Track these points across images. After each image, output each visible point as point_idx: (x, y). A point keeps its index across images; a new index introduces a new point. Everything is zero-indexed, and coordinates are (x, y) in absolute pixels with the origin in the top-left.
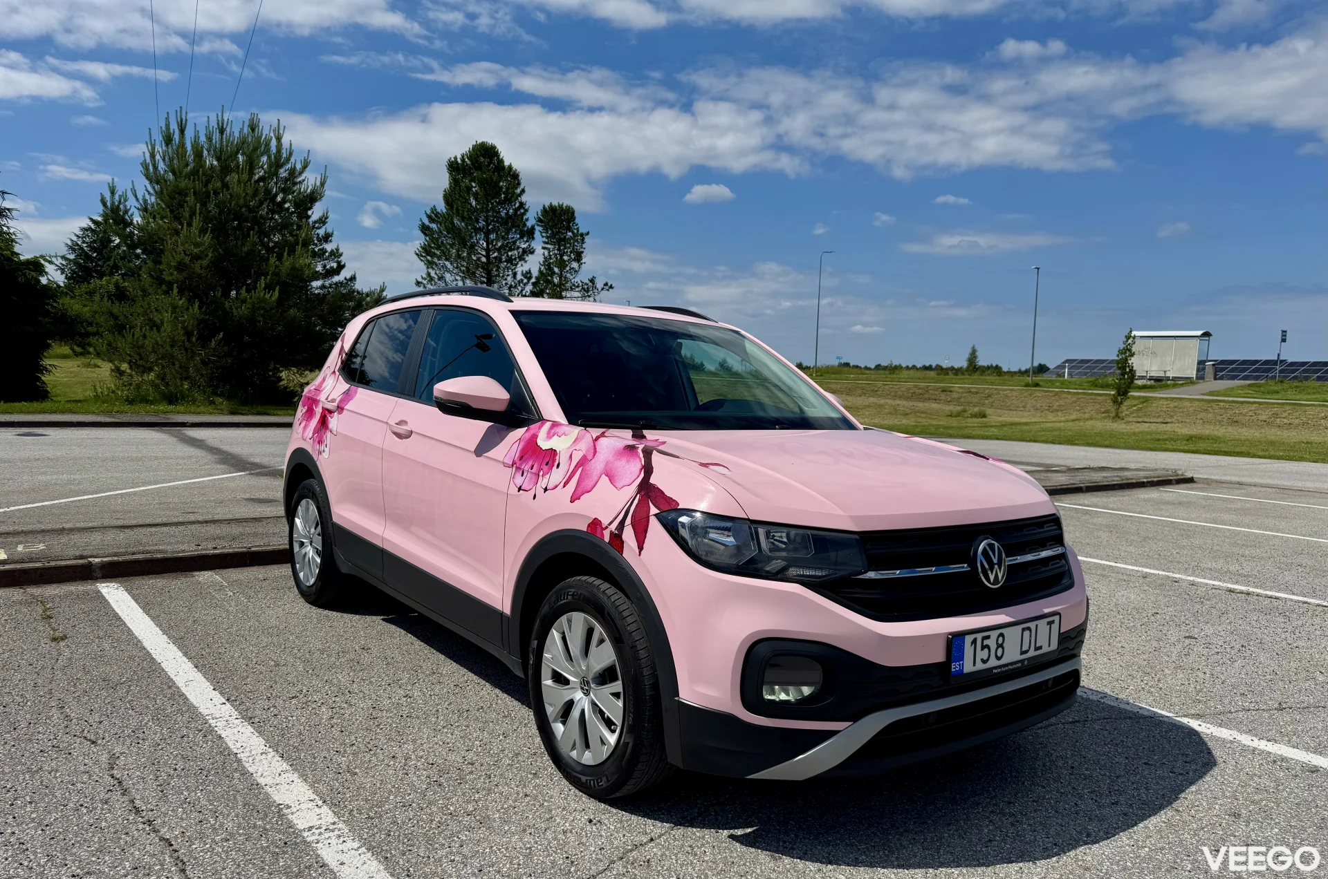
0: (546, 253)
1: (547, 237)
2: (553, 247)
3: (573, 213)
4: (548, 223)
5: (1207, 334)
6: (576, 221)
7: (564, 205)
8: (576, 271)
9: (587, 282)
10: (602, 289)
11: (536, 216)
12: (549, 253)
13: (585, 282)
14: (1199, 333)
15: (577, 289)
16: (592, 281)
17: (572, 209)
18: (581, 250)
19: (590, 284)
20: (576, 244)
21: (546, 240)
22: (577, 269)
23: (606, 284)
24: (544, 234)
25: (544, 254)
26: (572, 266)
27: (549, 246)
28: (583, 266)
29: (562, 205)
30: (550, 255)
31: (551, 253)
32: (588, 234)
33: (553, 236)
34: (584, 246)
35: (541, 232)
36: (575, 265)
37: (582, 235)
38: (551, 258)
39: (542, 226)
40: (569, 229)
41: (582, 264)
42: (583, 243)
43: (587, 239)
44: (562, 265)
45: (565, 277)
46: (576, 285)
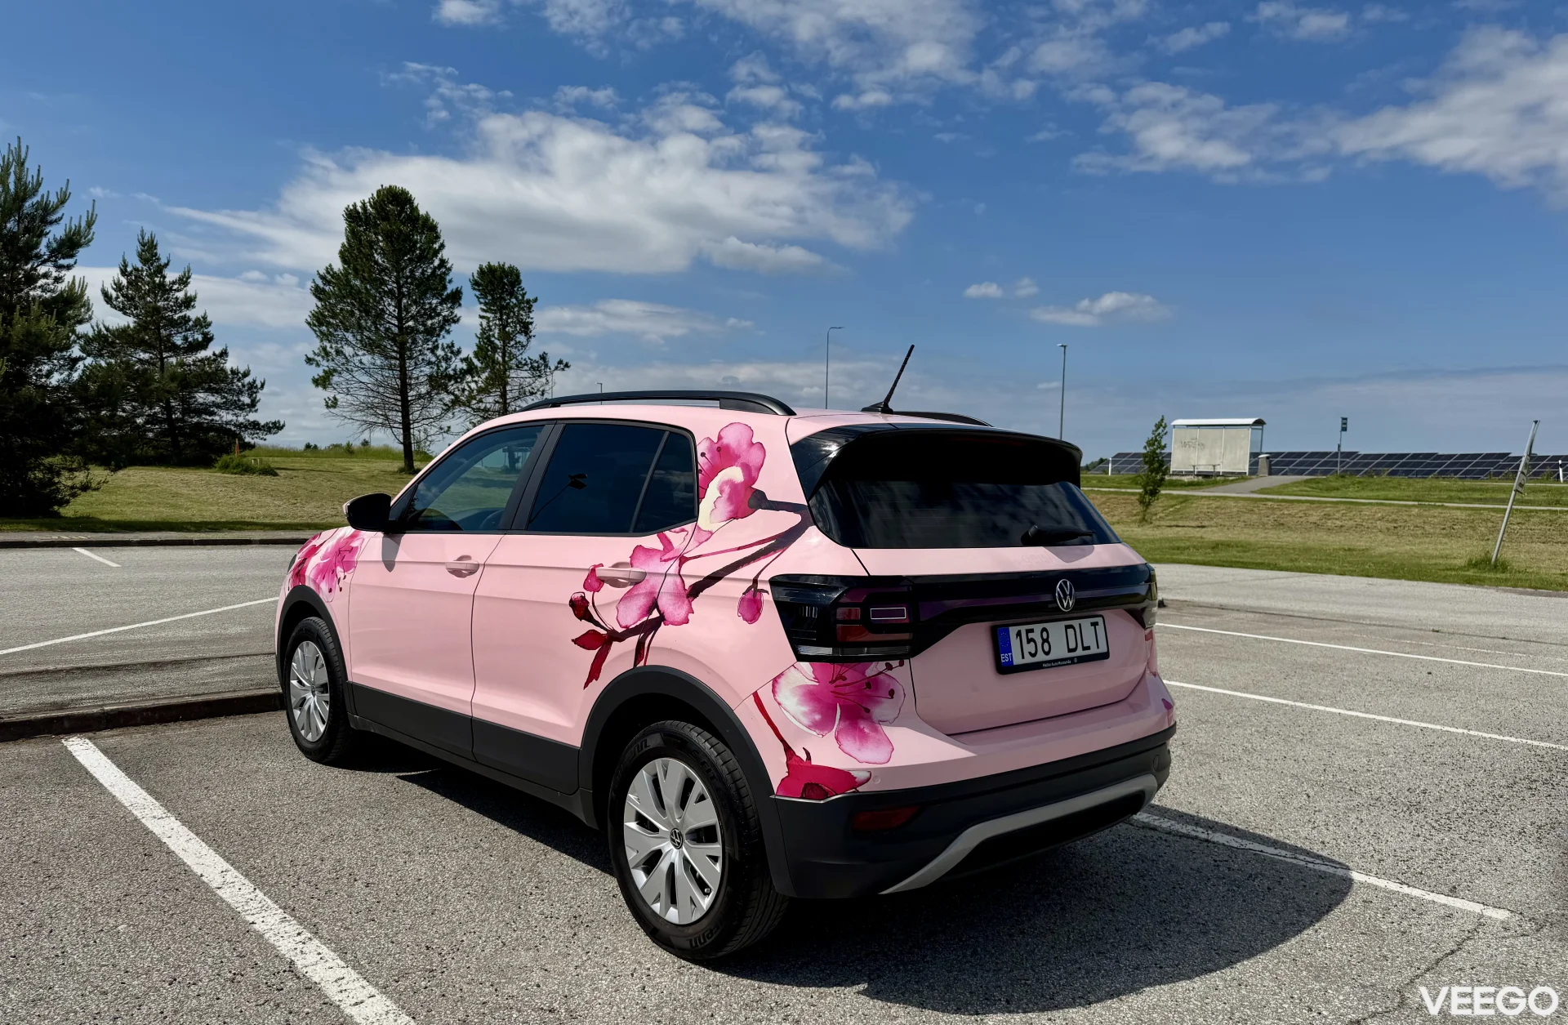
0: (484, 322)
1: (486, 304)
2: (493, 315)
3: (518, 275)
4: (487, 287)
5: (1260, 423)
6: (523, 285)
7: (506, 266)
8: (523, 346)
9: (537, 358)
10: (556, 368)
11: (472, 278)
12: (488, 323)
13: (534, 358)
14: (1251, 421)
15: (526, 368)
16: (543, 357)
17: (517, 270)
18: (528, 320)
19: (541, 361)
20: (521, 312)
21: (485, 308)
22: (524, 344)
23: (560, 362)
24: (482, 300)
25: (481, 325)
26: (518, 340)
27: (488, 315)
28: (533, 339)
29: (504, 265)
30: (489, 326)
31: (491, 324)
32: (536, 300)
33: (494, 302)
34: (531, 315)
35: (477, 297)
36: (521, 338)
37: (528, 302)
38: (490, 330)
39: (479, 290)
40: (512, 294)
41: (530, 337)
42: (530, 312)
43: (535, 306)
44: (506, 337)
45: (511, 353)
46: (524, 362)
